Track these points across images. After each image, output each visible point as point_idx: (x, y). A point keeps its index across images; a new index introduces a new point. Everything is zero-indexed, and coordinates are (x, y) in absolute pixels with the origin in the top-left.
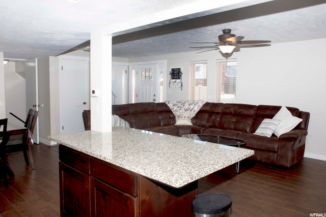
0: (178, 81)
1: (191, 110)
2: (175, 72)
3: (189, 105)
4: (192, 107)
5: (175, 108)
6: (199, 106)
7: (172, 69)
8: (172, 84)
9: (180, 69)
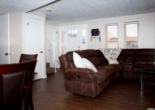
0: (97, 37)
1: (115, 54)
2: (95, 31)
3: (113, 51)
4: (115, 52)
5: (106, 53)
6: (119, 51)
7: (92, 30)
8: (93, 39)
9: (98, 29)
